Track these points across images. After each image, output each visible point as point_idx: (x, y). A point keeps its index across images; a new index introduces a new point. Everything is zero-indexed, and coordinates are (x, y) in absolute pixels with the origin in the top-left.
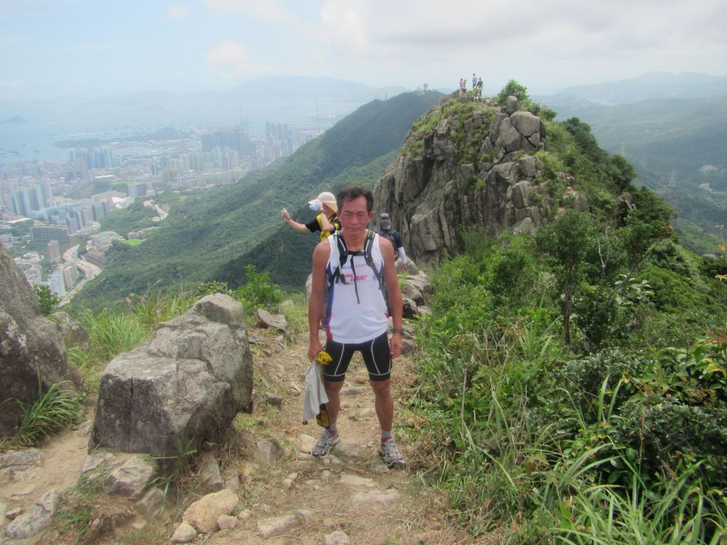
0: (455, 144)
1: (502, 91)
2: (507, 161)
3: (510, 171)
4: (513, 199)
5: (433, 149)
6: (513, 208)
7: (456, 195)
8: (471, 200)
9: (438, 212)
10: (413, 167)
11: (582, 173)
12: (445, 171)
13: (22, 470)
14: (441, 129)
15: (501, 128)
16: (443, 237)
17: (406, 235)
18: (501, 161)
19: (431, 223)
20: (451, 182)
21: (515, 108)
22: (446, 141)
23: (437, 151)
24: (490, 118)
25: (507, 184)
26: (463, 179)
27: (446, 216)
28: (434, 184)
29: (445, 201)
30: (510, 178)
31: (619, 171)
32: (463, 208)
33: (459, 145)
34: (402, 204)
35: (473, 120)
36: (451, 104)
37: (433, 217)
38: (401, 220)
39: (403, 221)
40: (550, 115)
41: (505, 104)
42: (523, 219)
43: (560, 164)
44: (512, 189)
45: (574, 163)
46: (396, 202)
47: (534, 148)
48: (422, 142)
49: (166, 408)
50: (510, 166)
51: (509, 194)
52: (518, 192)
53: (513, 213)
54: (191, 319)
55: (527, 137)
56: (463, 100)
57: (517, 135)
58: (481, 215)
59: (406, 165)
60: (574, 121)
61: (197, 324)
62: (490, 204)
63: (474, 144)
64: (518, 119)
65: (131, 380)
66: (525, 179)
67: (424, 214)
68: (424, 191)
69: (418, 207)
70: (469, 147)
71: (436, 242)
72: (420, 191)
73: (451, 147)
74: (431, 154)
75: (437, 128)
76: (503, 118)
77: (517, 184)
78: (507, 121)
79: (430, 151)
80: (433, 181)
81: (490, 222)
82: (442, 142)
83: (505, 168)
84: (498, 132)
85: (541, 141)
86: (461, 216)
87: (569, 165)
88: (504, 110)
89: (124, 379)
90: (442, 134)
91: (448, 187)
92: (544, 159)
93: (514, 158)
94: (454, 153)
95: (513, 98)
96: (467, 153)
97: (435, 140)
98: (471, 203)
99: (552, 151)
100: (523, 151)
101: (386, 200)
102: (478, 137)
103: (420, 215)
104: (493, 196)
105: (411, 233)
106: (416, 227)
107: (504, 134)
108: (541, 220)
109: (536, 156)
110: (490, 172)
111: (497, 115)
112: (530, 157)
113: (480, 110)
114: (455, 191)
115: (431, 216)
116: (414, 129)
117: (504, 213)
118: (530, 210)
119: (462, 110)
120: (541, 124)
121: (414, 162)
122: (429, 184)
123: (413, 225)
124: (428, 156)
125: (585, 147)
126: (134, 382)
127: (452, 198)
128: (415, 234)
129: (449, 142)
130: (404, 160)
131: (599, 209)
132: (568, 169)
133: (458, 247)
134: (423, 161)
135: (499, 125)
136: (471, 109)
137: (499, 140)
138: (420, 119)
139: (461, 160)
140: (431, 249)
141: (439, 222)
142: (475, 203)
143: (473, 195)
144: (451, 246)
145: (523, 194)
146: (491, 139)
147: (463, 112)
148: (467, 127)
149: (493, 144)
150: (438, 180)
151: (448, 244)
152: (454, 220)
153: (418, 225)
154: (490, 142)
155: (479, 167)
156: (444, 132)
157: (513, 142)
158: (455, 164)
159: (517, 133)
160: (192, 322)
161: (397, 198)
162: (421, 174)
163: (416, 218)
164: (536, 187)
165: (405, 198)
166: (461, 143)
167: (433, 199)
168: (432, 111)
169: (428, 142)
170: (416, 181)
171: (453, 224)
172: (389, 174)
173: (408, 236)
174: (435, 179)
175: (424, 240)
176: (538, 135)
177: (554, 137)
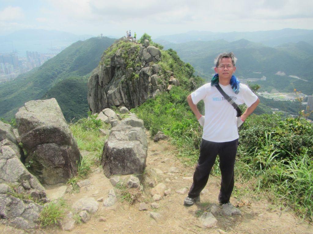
0: (124, 60)
1: (142, 38)
2: (147, 66)
3: (149, 71)
4: (151, 82)
5: (115, 62)
6: (152, 86)
7: (126, 81)
8: (133, 83)
9: (119, 89)
10: (106, 70)
11: (176, 71)
12: (121, 71)
13: (88, 187)
14: (118, 53)
15: (143, 53)
16: (122, 99)
17: (105, 99)
18: (144, 67)
19: (117, 94)
20: (124, 76)
21: (148, 44)
22: (120, 58)
23: (117, 63)
24: (138, 49)
25: (148, 76)
26: (129, 74)
27: (123, 91)
28: (116, 77)
29: (122, 84)
30: (149, 73)
31: (189, 70)
32: (130, 86)
33: (126, 60)
34: (103, 86)
35: (131, 50)
36: (121, 43)
37: (118, 91)
38: (103, 93)
39: (104, 93)
40: (161, 48)
41: (144, 43)
42: (156, 90)
43: (168, 67)
44: (151, 78)
45: (173, 67)
46: (100, 85)
47: (157, 61)
48: (110, 59)
49: (138, 157)
50: (148, 69)
51: (150, 80)
52: (153, 79)
53: (152, 88)
54: (126, 127)
55: (154, 57)
56: (126, 41)
57: (150, 56)
58: (138, 89)
59: (103, 69)
60: (171, 50)
61: (129, 128)
62: (141, 85)
63: (133, 60)
64: (150, 49)
65: (123, 149)
66: (155, 74)
67: (113, 90)
68: (113, 80)
69: (110, 87)
70: (130, 61)
71: (119, 102)
72: (110, 80)
73: (122, 61)
74: (114, 64)
75: (116, 53)
76: (143, 49)
77: (153, 76)
78: (145, 50)
79: (113, 63)
80: (116, 75)
81: (142, 92)
82: (119, 59)
83: (147, 69)
84: (142, 54)
85: (160, 58)
86: (129, 90)
87: (171, 68)
88: (143, 46)
89: (120, 149)
90: (119, 56)
91: (123, 78)
92: (162, 66)
93: (150, 65)
94: (124, 64)
95: (146, 41)
96: (130, 64)
97: (116, 58)
98: (133, 84)
99: (164, 62)
100: (153, 62)
101: (95, 84)
102: (134, 57)
103: (111, 91)
104: (142, 81)
105: (108, 98)
106: (110, 96)
107: (145, 55)
108: (163, 90)
109: (158, 64)
110: (140, 71)
111: (141, 48)
112: (156, 65)
113: (134, 45)
114: (126, 80)
115: (117, 91)
116: (105, 54)
117: (147, 88)
118: (158, 86)
119: (126, 45)
120: (159, 51)
121: (107, 68)
122: (114, 77)
123: (109, 95)
124: (113, 65)
125: (176, 60)
126: (125, 149)
127: (125, 83)
128: (110, 99)
129: (122, 59)
130: (102, 67)
131: (184, 85)
132: (171, 69)
133: (129, 103)
134: (111, 67)
135: (142, 51)
136: (130, 45)
137: (142, 58)
138: (107, 49)
139: (128, 67)
140: (117, 105)
141: (120, 93)
142: (135, 84)
143: (134, 81)
144: (126, 103)
145: (155, 80)
146: (139, 57)
147: (126, 46)
148: (129, 52)
149: (140, 59)
150: (118, 75)
151: (125, 102)
152: (126, 92)
153: (111, 95)
154: (139, 59)
155: (135, 69)
156: (119, 55)
157: (149, 59)
158: (125, 68)
159: (150, 55)
160: (127, 128)
161: (100, 84)
162: (110, 73)
163: (110, 92)
164: (160, 77)
165: (104, 83)
166: (127, 59)
167: (117, 83)
168: (112, 46)
169: (113, 59)
170: (108, 76)
171: (126, 94)
172: (95, 73)
173: (107, 100)
174: (117, 75)
175: (114, 101)
176: (158, 56)
177: (164, 56)
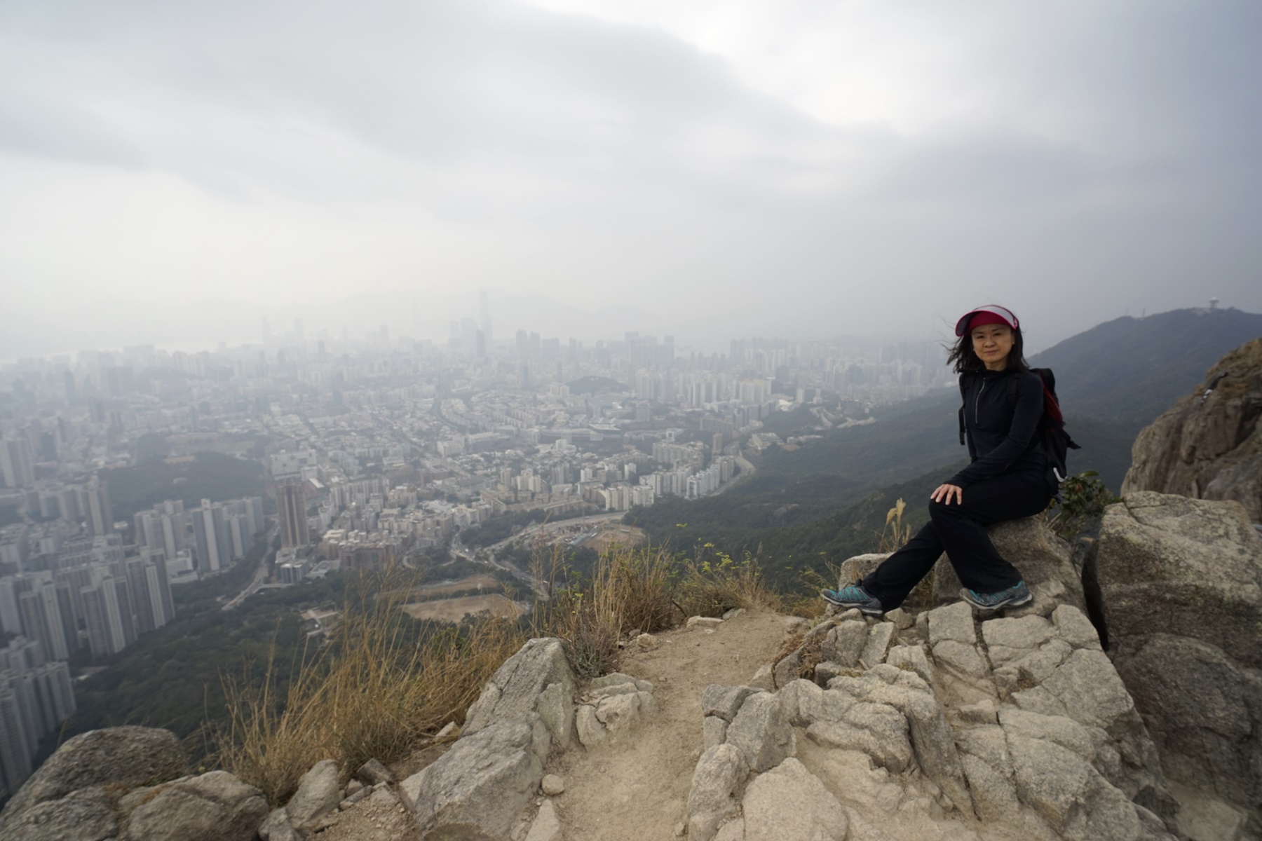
10: (1221, 413)
34: (1192, 462)
38: (1185, 483)
46: (1180, 457)
68: (1240, 448)
69: (1223, 471)
72: (1229, 449)
74: (1258, 399)
80: (1256, 437)
101: (1160, 452)
121: (1224, 407)
122: (1247, 440)
134: (1242, 407)
161: (1183, 452)
162: (1235, 426)
163: (1217, 485)
165: (1198, 454)
170: (1225, 434)
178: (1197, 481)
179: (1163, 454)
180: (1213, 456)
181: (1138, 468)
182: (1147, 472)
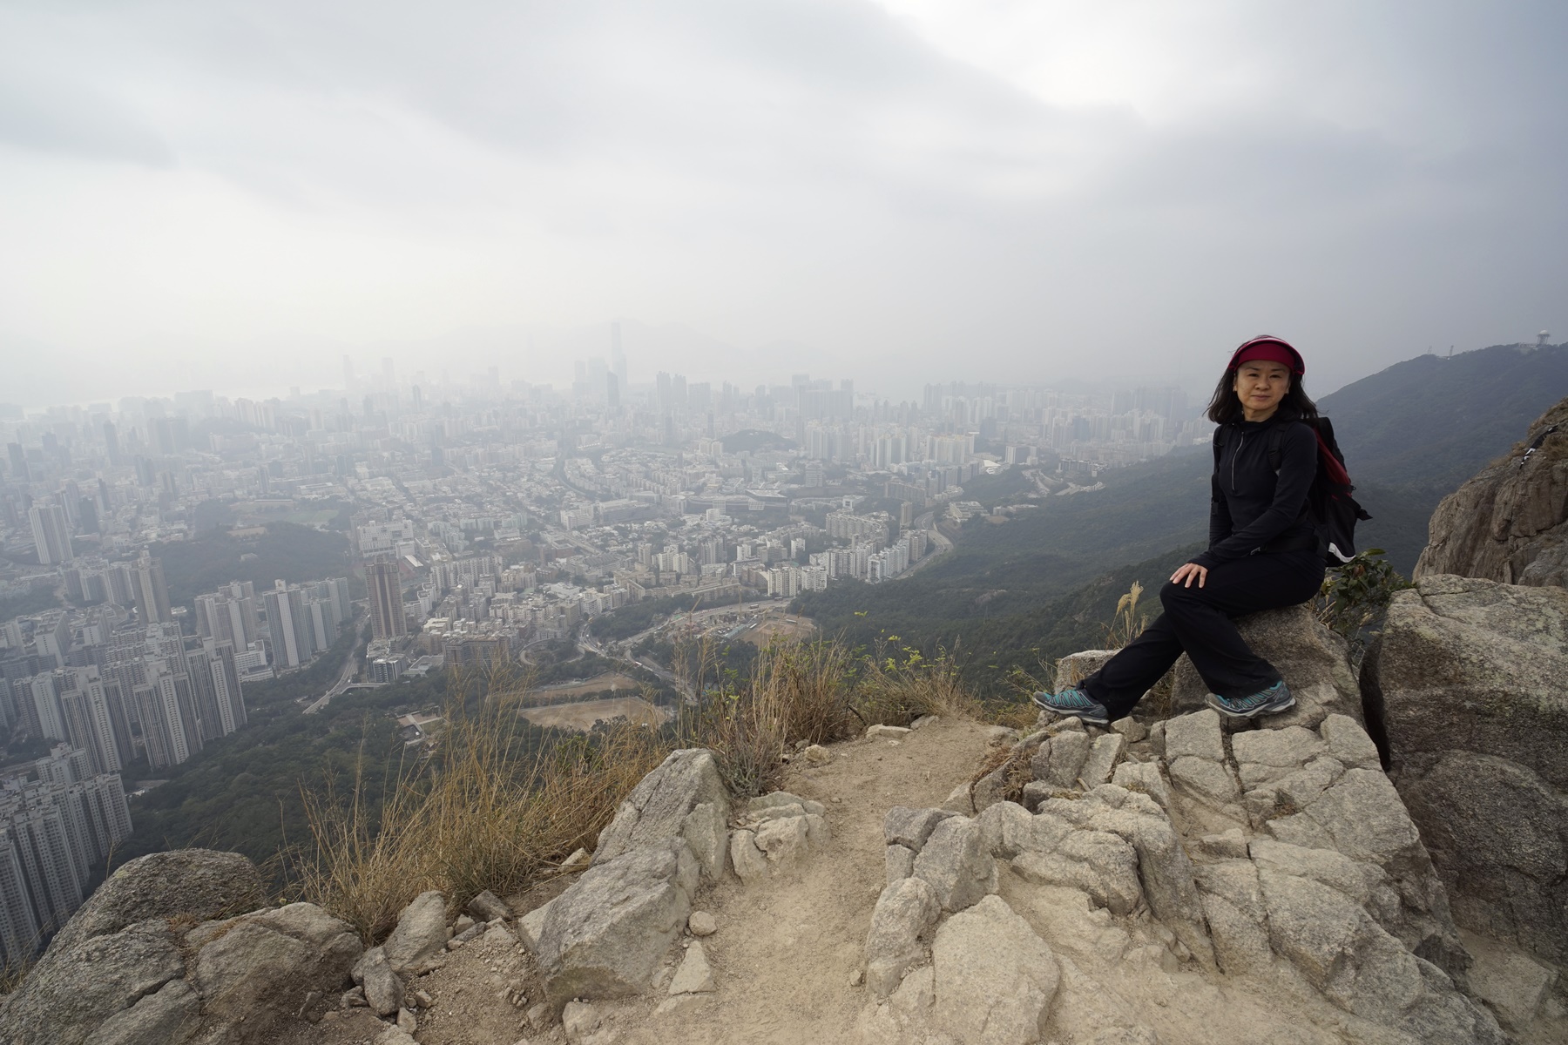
178: (1511, 564)
179: (1469, 530)
180: (1532, 533)
181: (1435, 548)
182: (1447, 552)
